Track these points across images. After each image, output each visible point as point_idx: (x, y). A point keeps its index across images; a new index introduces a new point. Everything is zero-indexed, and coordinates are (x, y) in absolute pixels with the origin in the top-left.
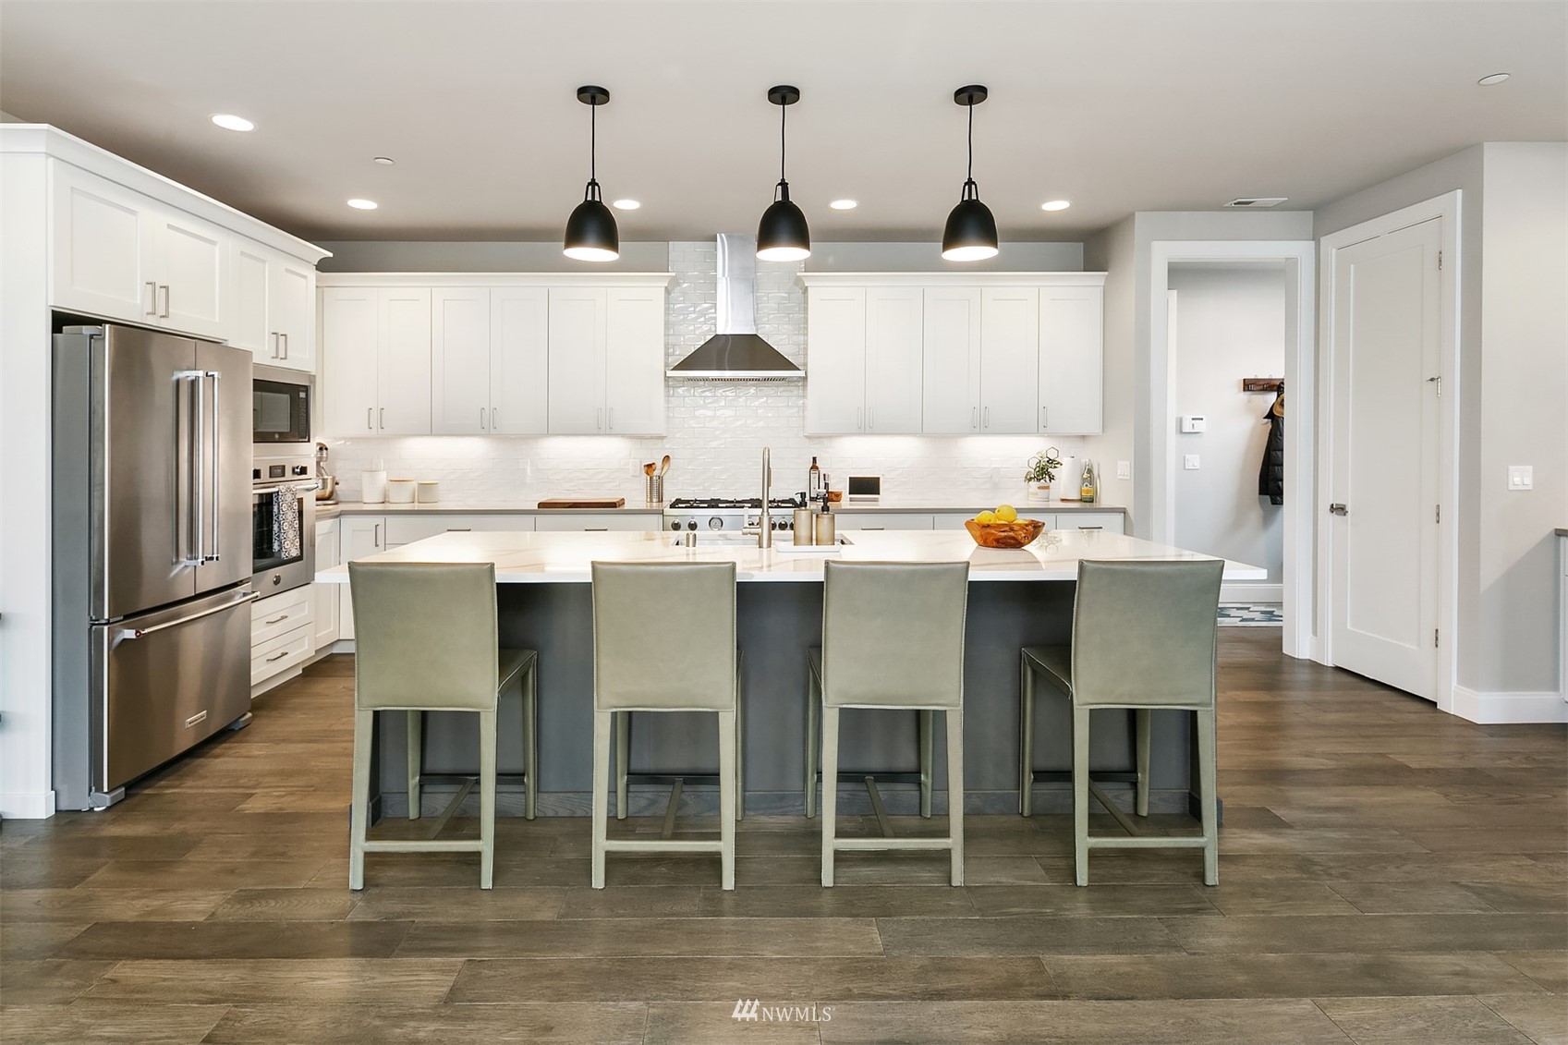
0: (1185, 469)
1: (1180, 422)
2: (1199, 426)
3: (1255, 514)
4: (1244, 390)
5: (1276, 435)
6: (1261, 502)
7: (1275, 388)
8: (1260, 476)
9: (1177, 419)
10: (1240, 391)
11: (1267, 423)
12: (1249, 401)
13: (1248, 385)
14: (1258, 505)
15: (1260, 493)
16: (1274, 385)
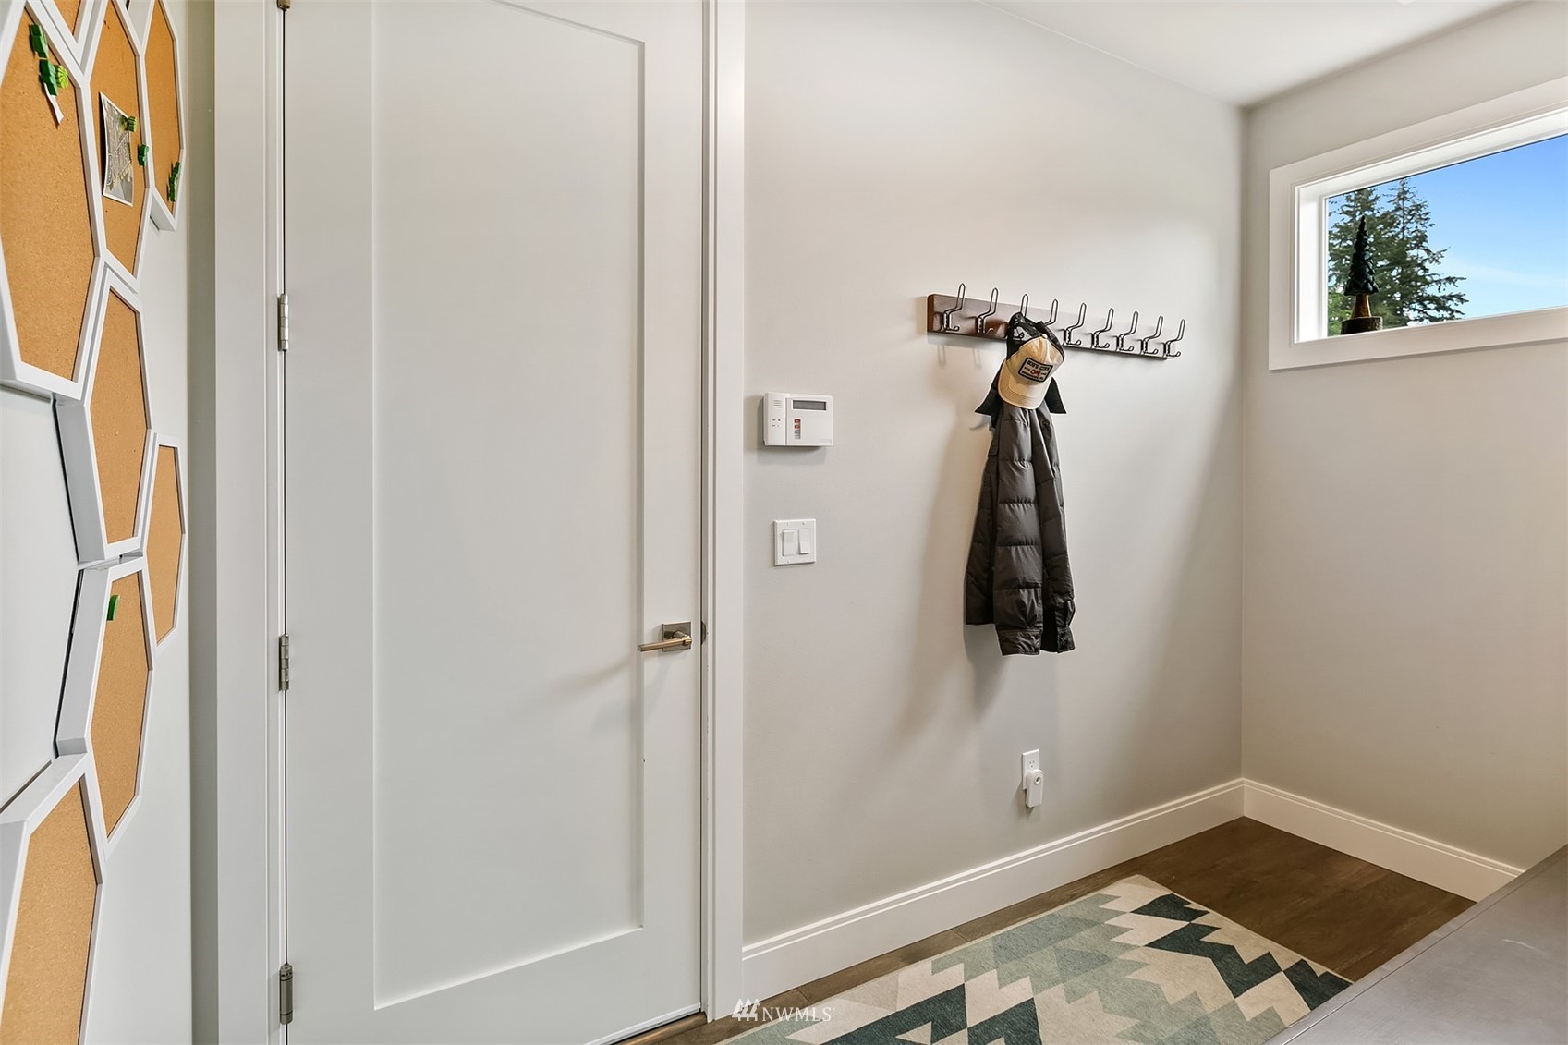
0: (774, 565)
1: (758, 411)
2: (819, 428)
3: (957, 676)
4: (930, 330)
5: (1012, 460)
6: (972, 647)
7: (1001, 331)
8: (969, 573)
9: (748, 401)
10: (919, 332)
11: (981, 426)
12: (942, 363)
13: (937, 316)
14: (964, 650)
15: (970, 619)
16: (996, 324)
